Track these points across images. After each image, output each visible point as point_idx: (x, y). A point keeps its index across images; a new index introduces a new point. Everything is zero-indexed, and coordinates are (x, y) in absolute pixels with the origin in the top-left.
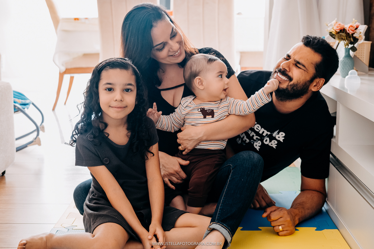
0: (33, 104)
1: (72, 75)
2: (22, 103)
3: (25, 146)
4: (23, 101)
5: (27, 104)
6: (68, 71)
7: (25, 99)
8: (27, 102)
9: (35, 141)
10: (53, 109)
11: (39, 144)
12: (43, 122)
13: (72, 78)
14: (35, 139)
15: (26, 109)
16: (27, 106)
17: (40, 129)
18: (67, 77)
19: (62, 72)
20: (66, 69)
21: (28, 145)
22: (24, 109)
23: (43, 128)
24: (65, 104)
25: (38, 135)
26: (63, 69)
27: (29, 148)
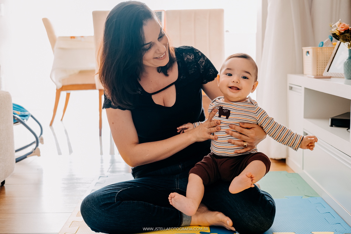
0: (32, 116)
1: (68, 92)
2: (22, 115)
3: (25, 157)
4: (23, 113)
5: (27, 116)
6: (64, 88)
7: (24, 111)
8: (26, 113)
9: (34, 152)
10: (51, 125)
11: (39, 155)
12: (41, 134)
13: (68, 95)
14: (35, 149)
15: (25, 120)
16: (27, 117)
17: (39, 141)
18: (63, 94)
19: (58, 88)
20: (63, 86)
21: (27, 156)
22: (24, 120)
23: (42, 139)
24: (62, 120)
25: (37, 145)
26: (60, 85)
27: (29, 159)
